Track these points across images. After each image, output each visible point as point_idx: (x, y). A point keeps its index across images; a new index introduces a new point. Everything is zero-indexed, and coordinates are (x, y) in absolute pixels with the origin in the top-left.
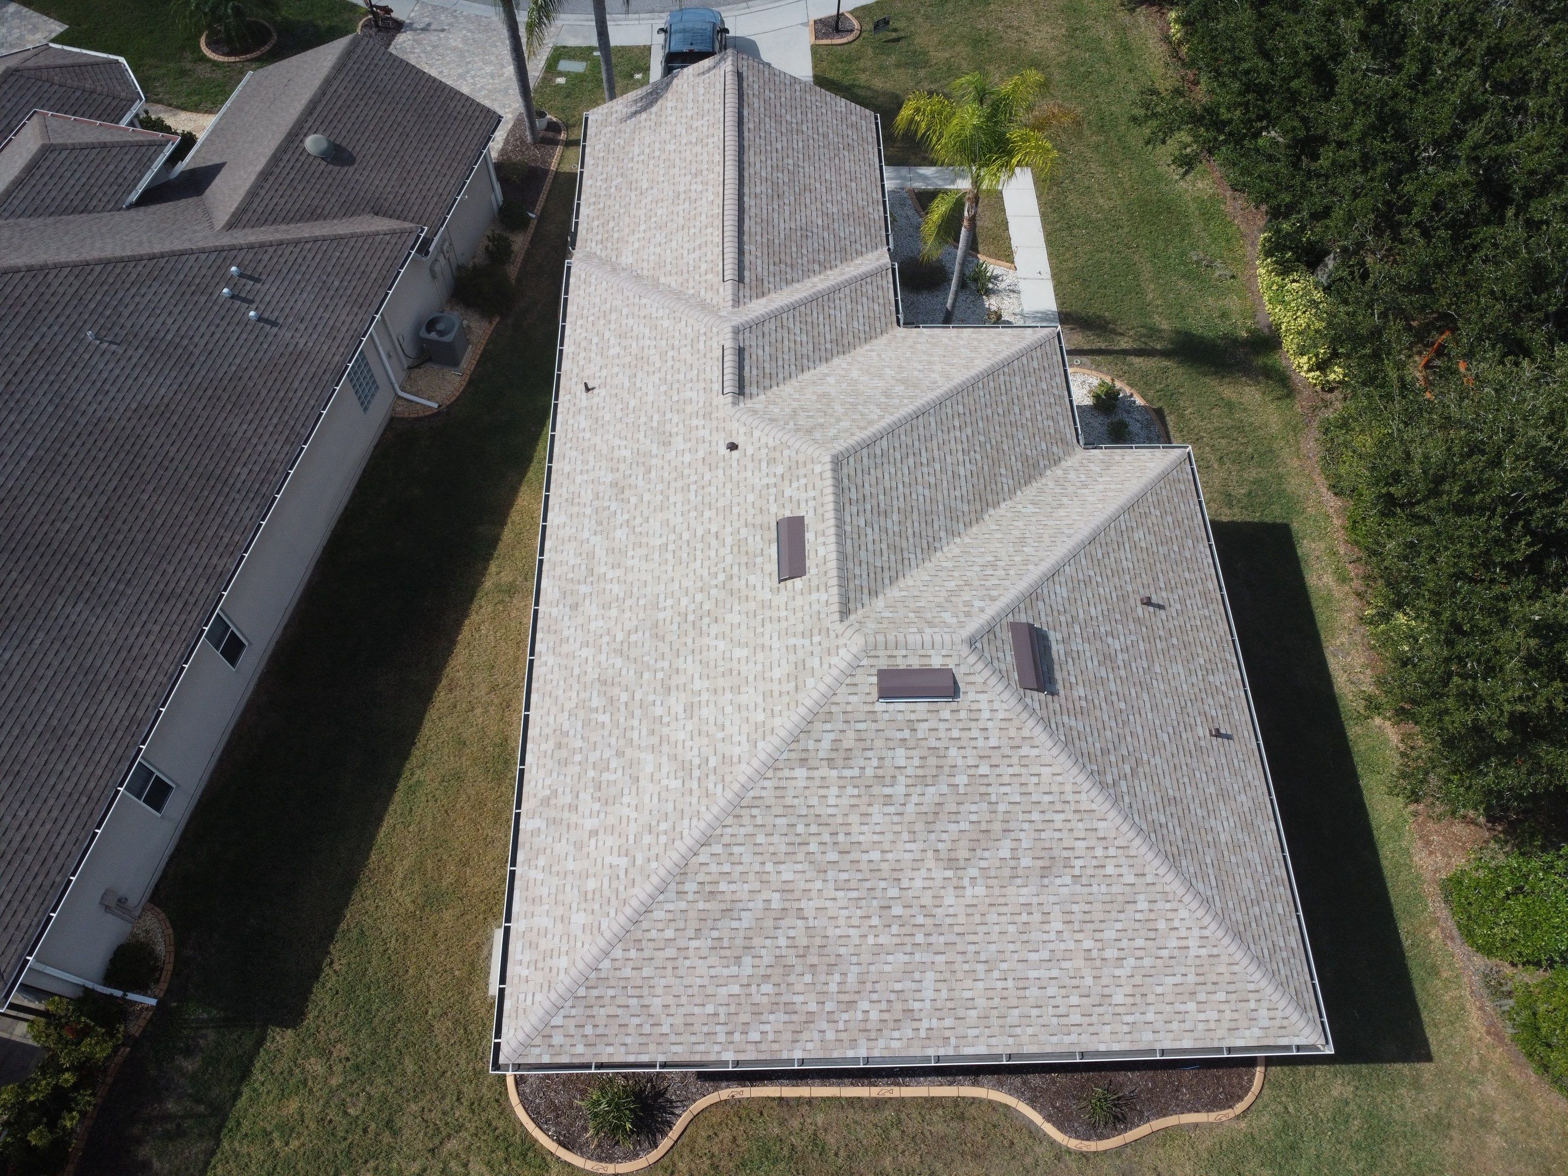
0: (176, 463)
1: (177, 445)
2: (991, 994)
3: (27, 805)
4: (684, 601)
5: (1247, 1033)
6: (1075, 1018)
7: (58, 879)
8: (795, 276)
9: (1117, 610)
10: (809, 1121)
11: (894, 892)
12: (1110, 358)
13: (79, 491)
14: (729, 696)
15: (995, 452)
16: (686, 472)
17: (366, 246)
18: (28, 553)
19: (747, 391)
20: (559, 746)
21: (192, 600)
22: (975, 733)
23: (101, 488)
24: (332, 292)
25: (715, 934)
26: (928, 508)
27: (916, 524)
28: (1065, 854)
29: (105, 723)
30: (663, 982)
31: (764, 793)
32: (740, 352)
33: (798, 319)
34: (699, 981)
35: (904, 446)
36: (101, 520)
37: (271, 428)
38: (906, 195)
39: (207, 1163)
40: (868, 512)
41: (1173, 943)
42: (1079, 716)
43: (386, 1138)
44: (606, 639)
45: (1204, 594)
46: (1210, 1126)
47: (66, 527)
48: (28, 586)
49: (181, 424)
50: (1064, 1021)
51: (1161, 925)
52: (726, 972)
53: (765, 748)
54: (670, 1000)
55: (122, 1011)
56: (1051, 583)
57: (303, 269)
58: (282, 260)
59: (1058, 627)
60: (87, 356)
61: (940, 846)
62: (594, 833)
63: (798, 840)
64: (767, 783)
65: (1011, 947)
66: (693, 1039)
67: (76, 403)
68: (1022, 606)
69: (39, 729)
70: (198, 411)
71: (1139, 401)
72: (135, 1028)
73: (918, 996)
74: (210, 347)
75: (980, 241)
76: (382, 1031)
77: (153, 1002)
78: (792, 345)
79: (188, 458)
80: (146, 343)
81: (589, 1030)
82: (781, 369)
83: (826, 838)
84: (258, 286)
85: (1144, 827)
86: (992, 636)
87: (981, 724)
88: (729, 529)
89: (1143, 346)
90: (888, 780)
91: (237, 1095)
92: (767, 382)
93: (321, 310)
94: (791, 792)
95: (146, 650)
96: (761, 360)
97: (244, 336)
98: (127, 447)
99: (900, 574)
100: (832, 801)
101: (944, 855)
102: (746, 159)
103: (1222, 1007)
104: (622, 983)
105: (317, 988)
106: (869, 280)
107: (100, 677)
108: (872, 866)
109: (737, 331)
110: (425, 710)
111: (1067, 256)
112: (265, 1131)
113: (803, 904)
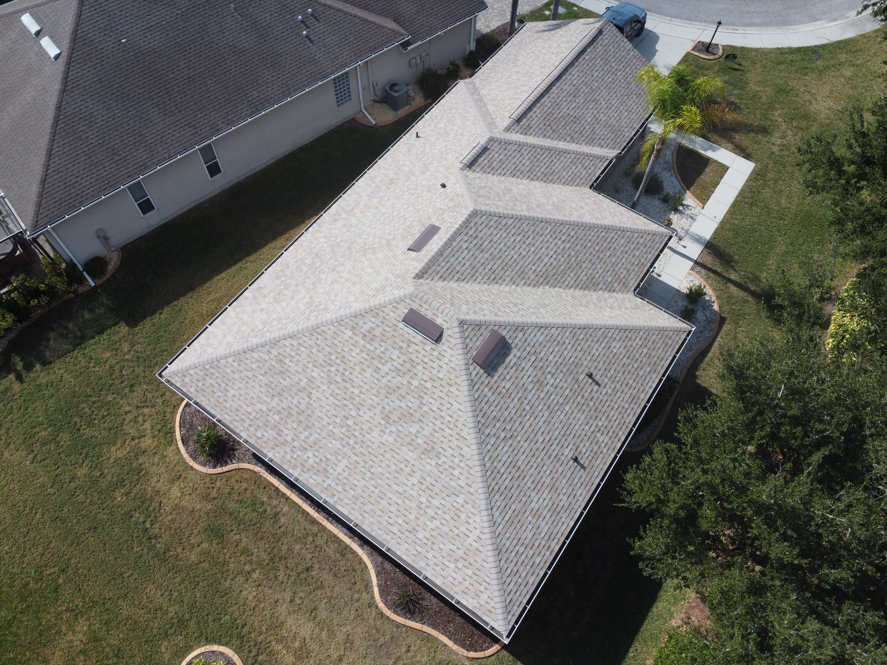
0: (231, 75)
1: (237, 69)
2: (365, 489)
3: (86, 171)
4: (371, 239)
5: (471, 600)
6: (395, 529)
7: (77, 205)
8: (552, 136)
9: (567, 367)
10: (281, 506)
11: (353, 413)
12: (718, 278)
13: (186, 65)
14: (350, 285)
15: (575, 264)
16: (419, 188)
17: (376, 30)
18: (151, 78)
19: (474, 168)
20: (282, 271)
21: (200, 133)
22: (435, 365)
23: (195, 69)
24: (347, 42)
25: (271, 379)
26: (510, 263)
27: (496, 266)
28: (440, 450)
29: (133, 159)
30: (239, 385)
31: (328, 331)
32: (485, 149)
33: (532, 153)
34: (253, 395)
35: (521, 229)
36: (186, 81)
37: (280, 84)
38: (674, 144)
39: (66, 354)
40: (472, 245)
41: (463, 529)
42: (496, 394)
43: (127, 390)
44: (333, 239)
45: (633, 398)
46: (452, 651)
47: (172, 76)
48: (142, 90)
49: (244, 61)
50: (389, 526)
51: (463, 516)
52: (265, 398)
53: (343, 312)
54: (237, 395)
55: (81, 280)
56: (537, 329)
57: (341, 26)
58: (334, 17)
59: (521, 350)
60: (225, 14)
61: (387, 407)
62: (262, 310)
63: (329, 362)
64: (332, 328)
65: (388, 475)
66: (236, 418)
67: (209, 30)
68: (508, 328)
69: (110, 145)
70: (255, 60)
71: (716, 307)
72: (81, 289)
73: (334, 467)
74: (278, 37)
75: (695, 184)
76: (157, 350)
77: (93, 284)
78: (518, 162)
79: (237, 76)
80: (253, 22)
81: (200, 384)
82: (501, 169)
83: (341, 369)
84: (316, 23)
85: (488, 465)
86: (477, 328)
87: (441, 363)
88: (411, 219)
89: (743, 283)
90: (383, 361)
91: (93, 338)
92: (488, 170)
93: (337, 47)
94: (339, 339)
95: (168, 141)
96: (494, 159)
97: (296, 40)
98: (216, 59)
99: (466, 280)
100: (353, 354)
101: (386, 412)
102: (570, 71)
103: (467, 578)
104: (224, 374)
105: (148, 319)
106: (591, 158)
107: (144, 141)
108: (353, 396)
109: (491, 139)
110: (271, 241)
111: (739, 217)
112: (91, 357)
113: (313, 391)
